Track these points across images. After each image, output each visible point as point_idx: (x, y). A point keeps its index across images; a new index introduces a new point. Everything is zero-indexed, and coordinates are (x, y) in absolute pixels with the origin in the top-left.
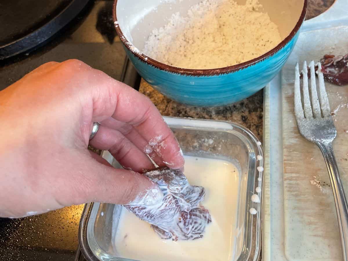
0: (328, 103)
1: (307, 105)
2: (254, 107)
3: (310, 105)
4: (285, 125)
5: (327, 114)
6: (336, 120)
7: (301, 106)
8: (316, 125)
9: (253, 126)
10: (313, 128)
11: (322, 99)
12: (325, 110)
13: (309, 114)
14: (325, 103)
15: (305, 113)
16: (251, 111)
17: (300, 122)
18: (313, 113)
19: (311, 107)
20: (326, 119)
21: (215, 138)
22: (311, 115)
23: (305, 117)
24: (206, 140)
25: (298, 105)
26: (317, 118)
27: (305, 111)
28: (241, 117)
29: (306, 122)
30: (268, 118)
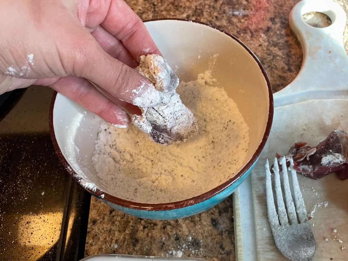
0: (304, 205)
1: (282, 208)
2: (224, 206)
3: (284, 208)
4: (259, 234)
5: (304, 219)
6: (313, 225)
7: (275, 210)
8: (293, 234)
9: (225, 232)
10: (290, 238)
11: (297, 200)
12: (301, 213)
13: (284, 220)
14: (301, 205)
15: (280, 218)
16: (222, 212)
17: (275, 231)
18: (288, 217)
19: (285, 210)
20: (303, 225)
21: (184, 248)
22: (287, 221)
23: (280, 224)
24: (174, 252)
25: (271, 209)
26: (293, 225)
27: (280, 216)
28: (211, 220)
29: (282, 230)
30: (239, 226)
